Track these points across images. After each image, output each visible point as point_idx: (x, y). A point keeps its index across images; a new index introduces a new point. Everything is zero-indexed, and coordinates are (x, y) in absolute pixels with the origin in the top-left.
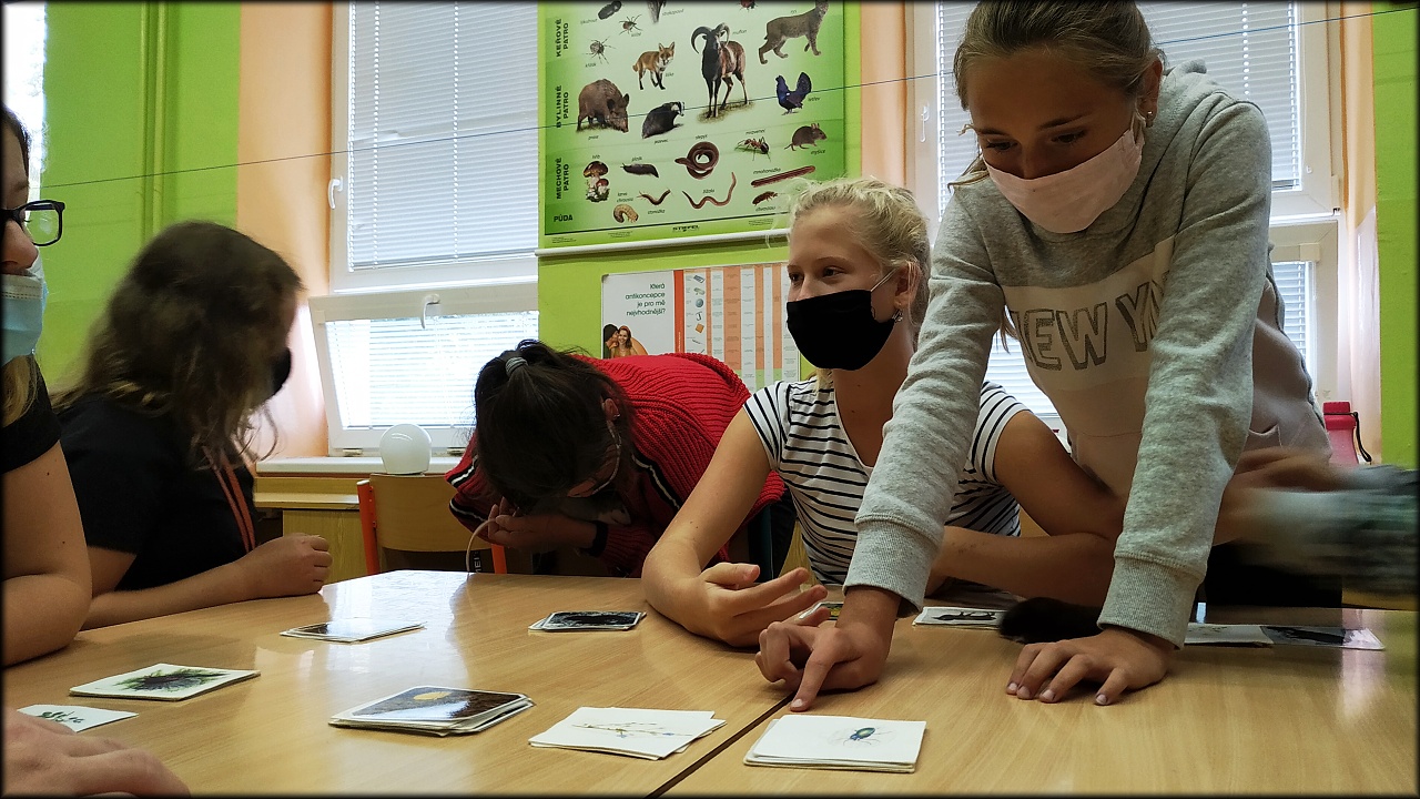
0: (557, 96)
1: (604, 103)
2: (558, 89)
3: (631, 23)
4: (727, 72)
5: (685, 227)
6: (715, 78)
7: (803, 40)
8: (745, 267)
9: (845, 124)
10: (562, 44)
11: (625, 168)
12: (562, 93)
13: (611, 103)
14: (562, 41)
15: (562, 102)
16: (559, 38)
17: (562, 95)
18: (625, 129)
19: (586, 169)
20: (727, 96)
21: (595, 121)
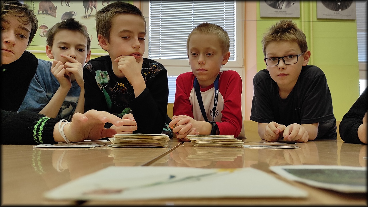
1: (48, 7)
4: (91, 6)
6: (87, 7)
13: (51, 8)
15: (33, 5)
18: (55, 17)
19: (40, 27)
20: (91, 13)
21: (44, 12)
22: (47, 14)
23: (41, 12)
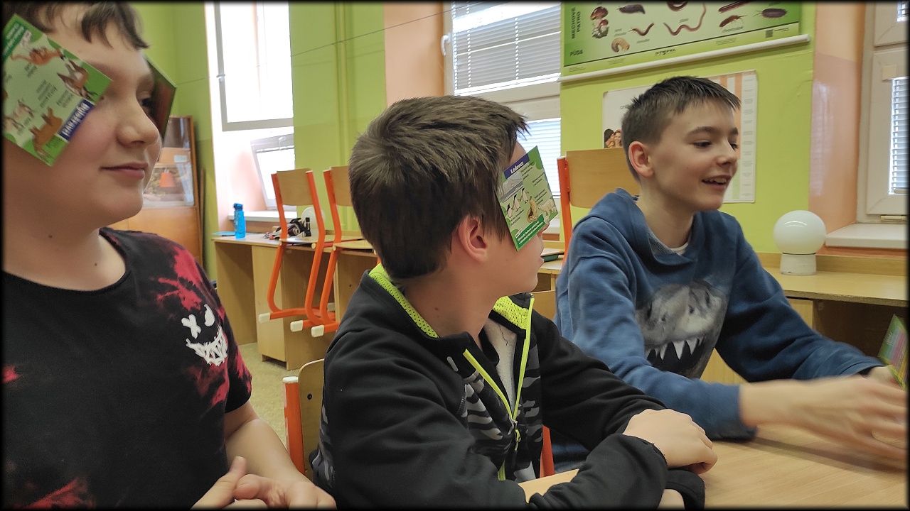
5: (664, 51)
19: (593, 14)
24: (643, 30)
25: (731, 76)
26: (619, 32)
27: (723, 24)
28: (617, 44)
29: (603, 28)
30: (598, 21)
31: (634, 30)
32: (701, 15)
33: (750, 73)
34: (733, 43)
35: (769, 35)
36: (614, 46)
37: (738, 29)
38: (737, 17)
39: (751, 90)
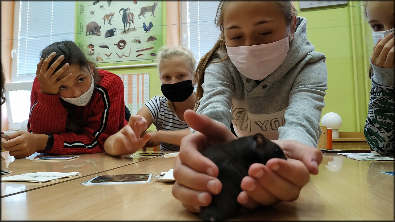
0: (80, 26)
1: (94, 28)
2: (80, 24)
3: (102, 6)
4: (129, 21)
5: (116, 63)
6: (126, 22)
7: (151, 13)
8: (134, 74)
9: (162, 36)
10: (82, 11)
11: (99, 46)
12: (82, 25)
14: (82, 10)
15: (81, 27)
16: (81, 10)
17: (81, 26)
18: (99, 35)
19: (88, 46)
20: (129, 27)
21: (91, 33)
22: (93, 34)
23: (88, 33)
24: (108, 55)
25: (140, 74)
26: (98, 54)
27: (137, 56)
28: (98, 58)
29: (92, 52)
30: (90, 50)
31: (105, 54)
32: (130, 52)
33: (147, 74)
34: (141, 63)
35: (153, 61)
36: (97, 59)
37: (142, 58)
38: (142, 55)
39: (147, 80)
